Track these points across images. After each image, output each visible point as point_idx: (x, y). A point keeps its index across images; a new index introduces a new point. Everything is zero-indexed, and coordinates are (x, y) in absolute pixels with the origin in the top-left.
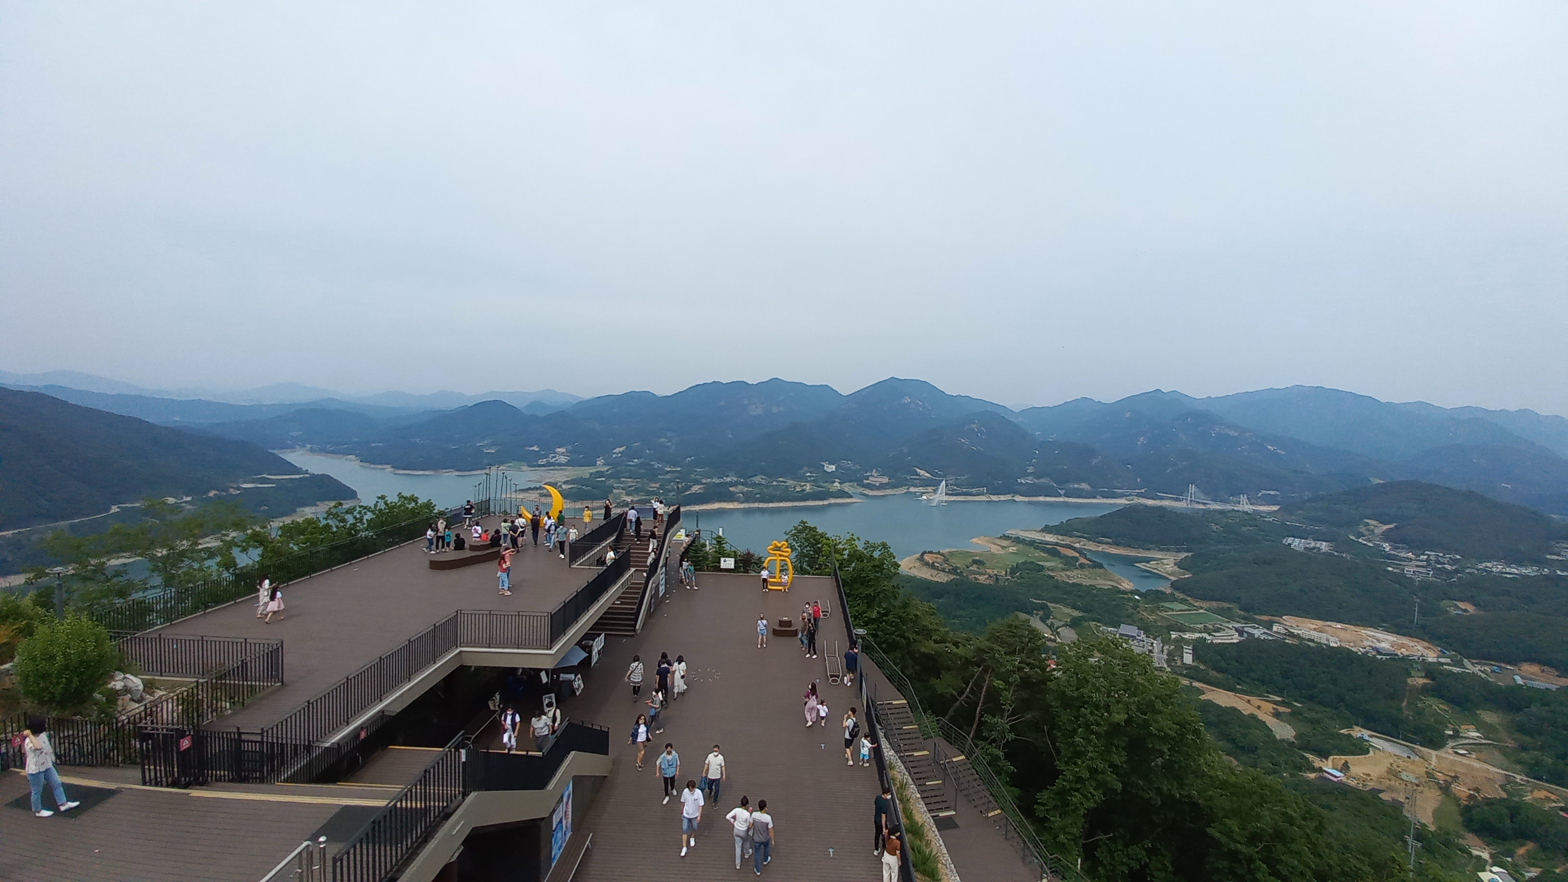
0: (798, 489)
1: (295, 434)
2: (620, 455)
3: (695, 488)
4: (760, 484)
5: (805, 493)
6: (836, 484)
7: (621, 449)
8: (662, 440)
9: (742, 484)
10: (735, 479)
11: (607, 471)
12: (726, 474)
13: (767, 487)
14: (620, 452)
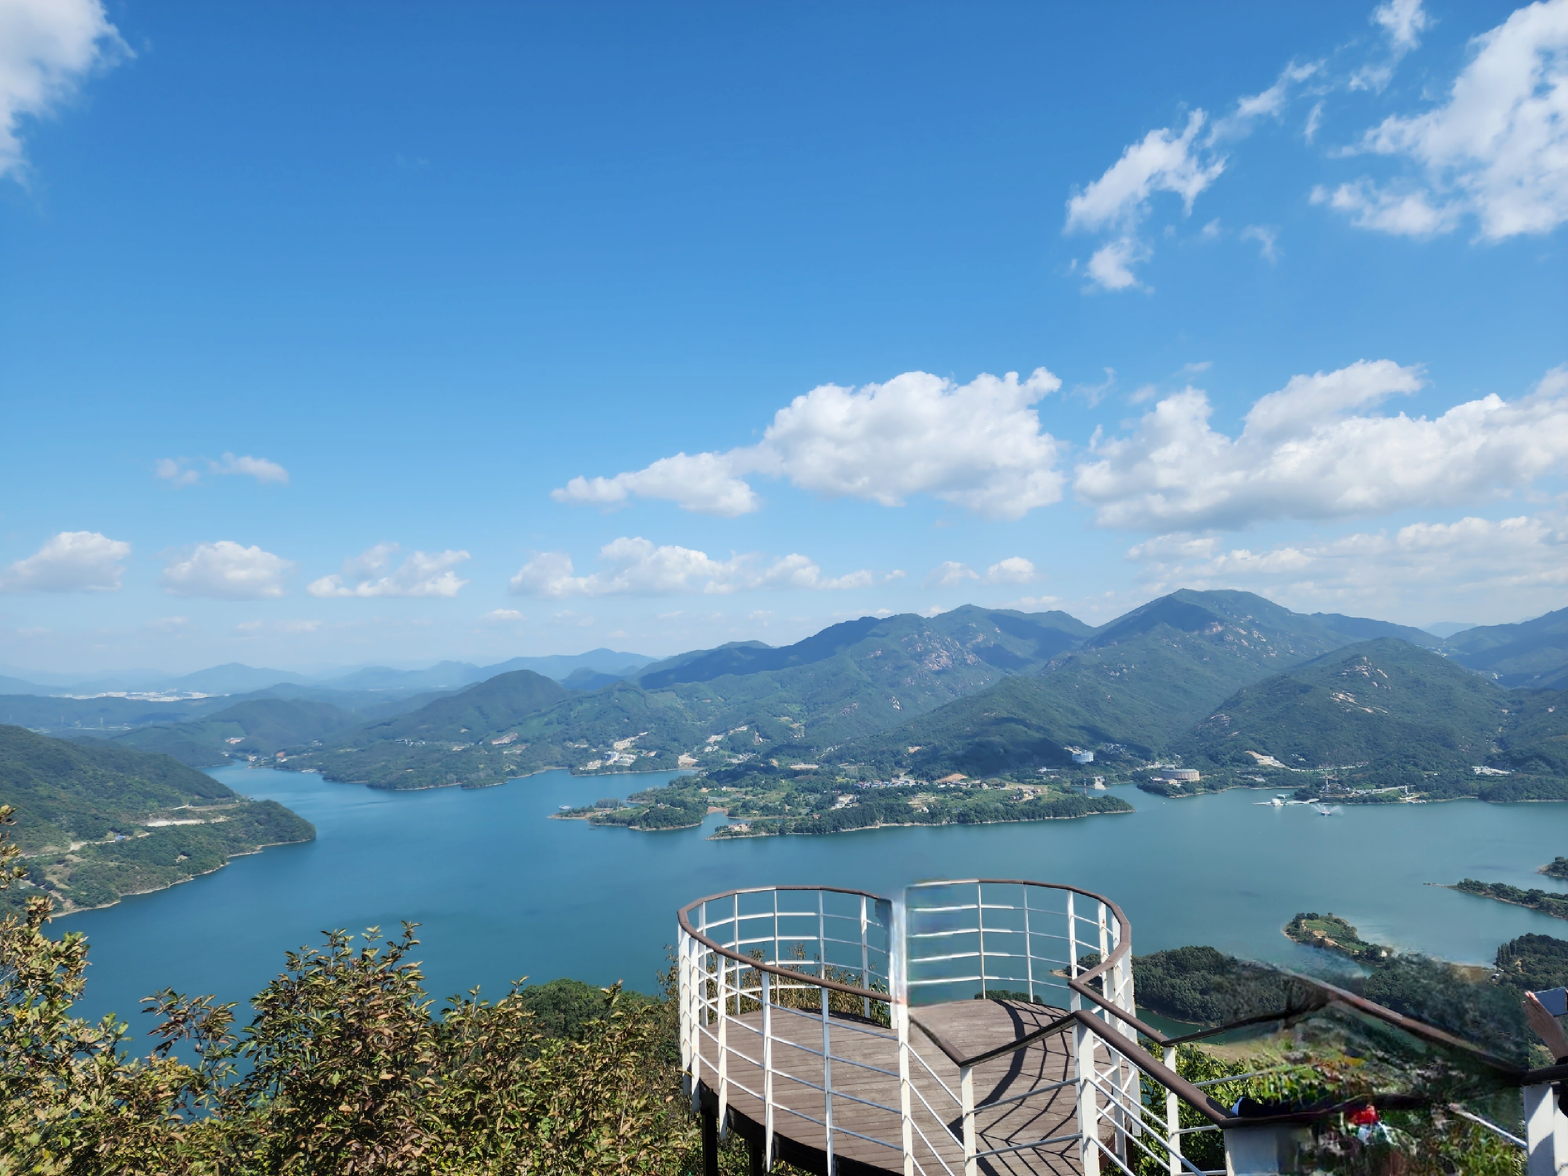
0: (1028, 797)
1: (234, 741)
2: (716, 747)
3: (844, 801)
4: (958, 789)
5: (1041, 803)
6: (1099, 786)
7: (719, 738)
8: (785, 719)
9: (926, 790)
10: (912, 783)
11: (697, 776)
12: (895, 773)
13: (968, 794)
14: (716, 743)
